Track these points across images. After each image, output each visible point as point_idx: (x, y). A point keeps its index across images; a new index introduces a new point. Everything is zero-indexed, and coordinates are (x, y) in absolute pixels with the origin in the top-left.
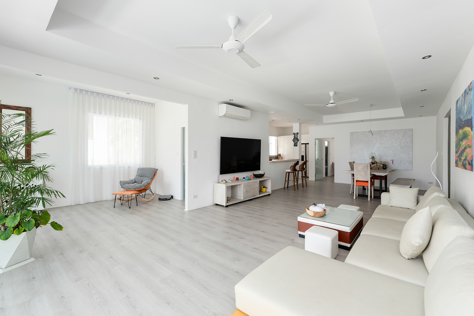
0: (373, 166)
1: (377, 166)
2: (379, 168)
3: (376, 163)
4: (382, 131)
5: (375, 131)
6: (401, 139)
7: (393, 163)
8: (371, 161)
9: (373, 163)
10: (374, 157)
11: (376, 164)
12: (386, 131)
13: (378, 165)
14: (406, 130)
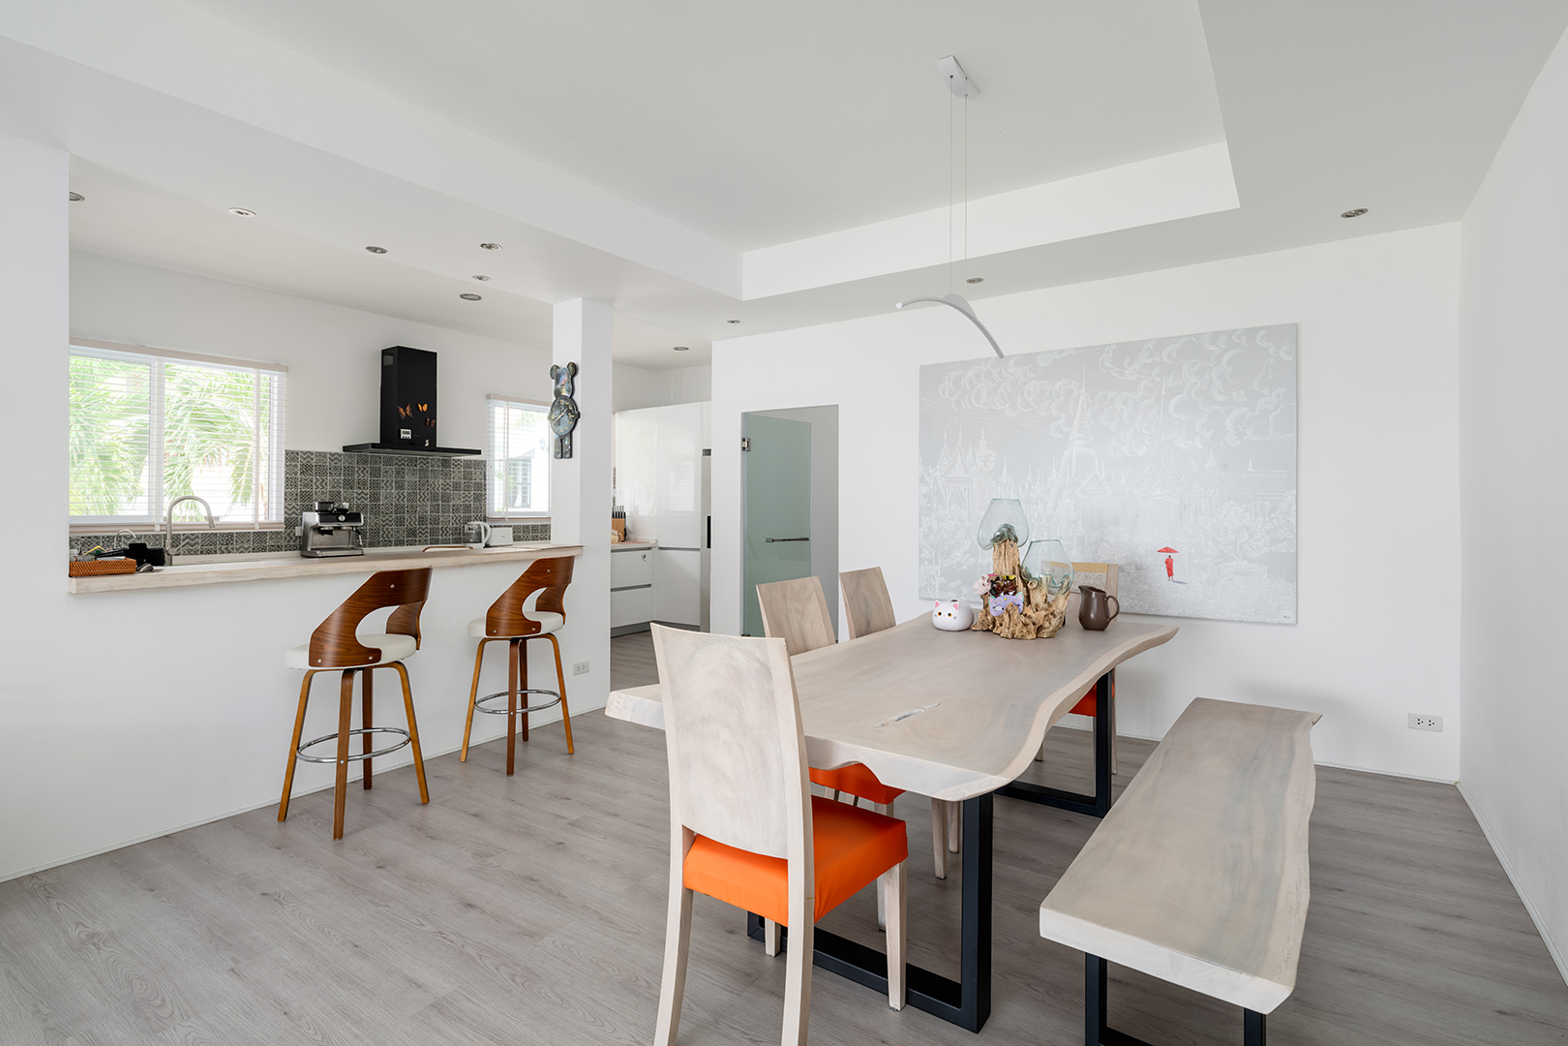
0: (998, 605)
1: (1029, 611)
2: (1039, 629)
3: (1026, 579)
4: (1104, 346)
5: (1061, 352)
6: (1219, 398)
7: (1170, 574)
8: (988, 563)
9: (999, 587)
10: (1019, 533)
11: (1020, 596)
12: (1126, 351)
13: (1037, 598)
14: (1251, 332)
